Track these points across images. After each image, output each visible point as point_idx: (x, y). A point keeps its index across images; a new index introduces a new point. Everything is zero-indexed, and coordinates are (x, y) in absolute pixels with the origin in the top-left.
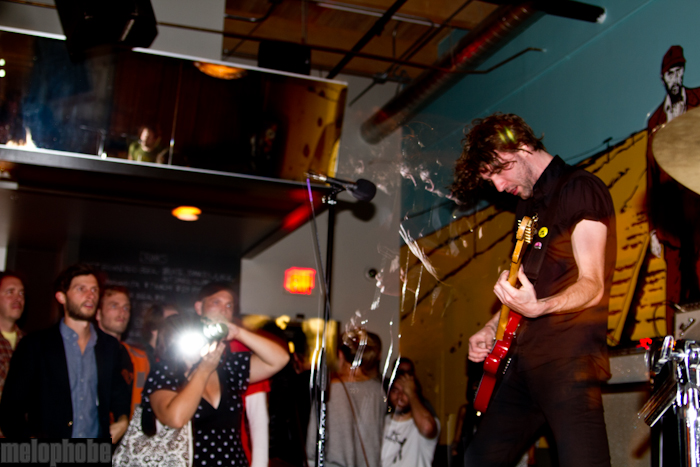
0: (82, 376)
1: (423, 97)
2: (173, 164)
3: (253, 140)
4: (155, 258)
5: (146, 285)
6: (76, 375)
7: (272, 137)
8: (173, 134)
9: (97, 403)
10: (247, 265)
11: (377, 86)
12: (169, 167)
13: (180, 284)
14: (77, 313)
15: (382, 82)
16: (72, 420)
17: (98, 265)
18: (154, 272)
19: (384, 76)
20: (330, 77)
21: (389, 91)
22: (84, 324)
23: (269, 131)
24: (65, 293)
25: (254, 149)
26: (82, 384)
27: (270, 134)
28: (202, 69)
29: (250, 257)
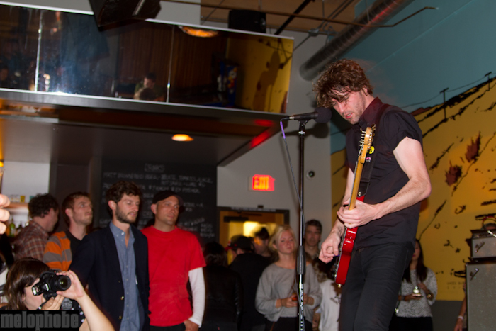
0: (127, 264)
1: (345, 45)
2: (169, 102)
3: (219, 79)
4: (156, 168)
5: (150, 187)
6: (123, 264)
7: (234, 77)
8: (169, 80)
9: (137, 283)
10: (222, 171)
11: (312, 38)
12: (167, 103)
13: (174, 186)
14: (124, 218)
15: (315, 35)
16: (123, 295)
17: (115, 174)
18: (155, 178)
19: (317, 31)
20: (277, 33)
21: (320, 42)
22: (127, 226)
23: (232, 72)
24: (116, 203)
25: (220, 86)
26: (127, 269)
27: (232, 75)
28: (184, 31)
29: (224, 165)
